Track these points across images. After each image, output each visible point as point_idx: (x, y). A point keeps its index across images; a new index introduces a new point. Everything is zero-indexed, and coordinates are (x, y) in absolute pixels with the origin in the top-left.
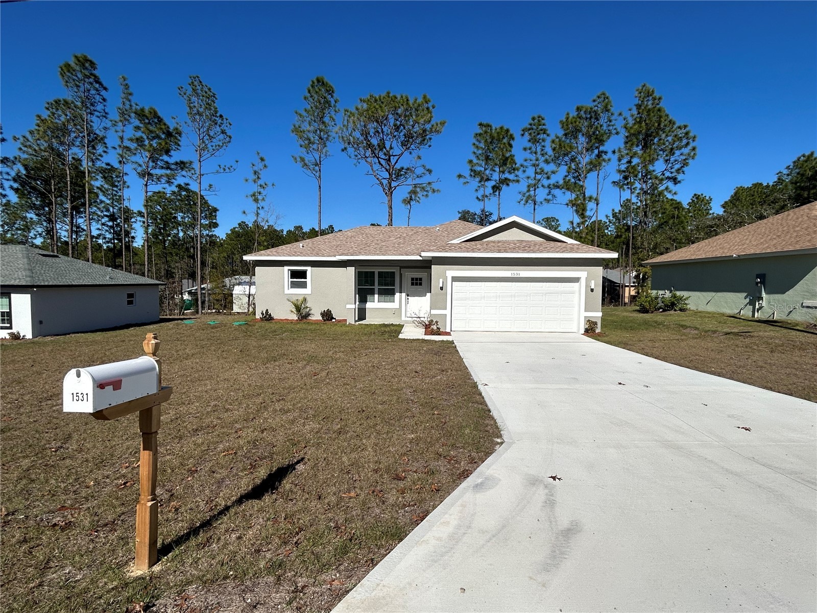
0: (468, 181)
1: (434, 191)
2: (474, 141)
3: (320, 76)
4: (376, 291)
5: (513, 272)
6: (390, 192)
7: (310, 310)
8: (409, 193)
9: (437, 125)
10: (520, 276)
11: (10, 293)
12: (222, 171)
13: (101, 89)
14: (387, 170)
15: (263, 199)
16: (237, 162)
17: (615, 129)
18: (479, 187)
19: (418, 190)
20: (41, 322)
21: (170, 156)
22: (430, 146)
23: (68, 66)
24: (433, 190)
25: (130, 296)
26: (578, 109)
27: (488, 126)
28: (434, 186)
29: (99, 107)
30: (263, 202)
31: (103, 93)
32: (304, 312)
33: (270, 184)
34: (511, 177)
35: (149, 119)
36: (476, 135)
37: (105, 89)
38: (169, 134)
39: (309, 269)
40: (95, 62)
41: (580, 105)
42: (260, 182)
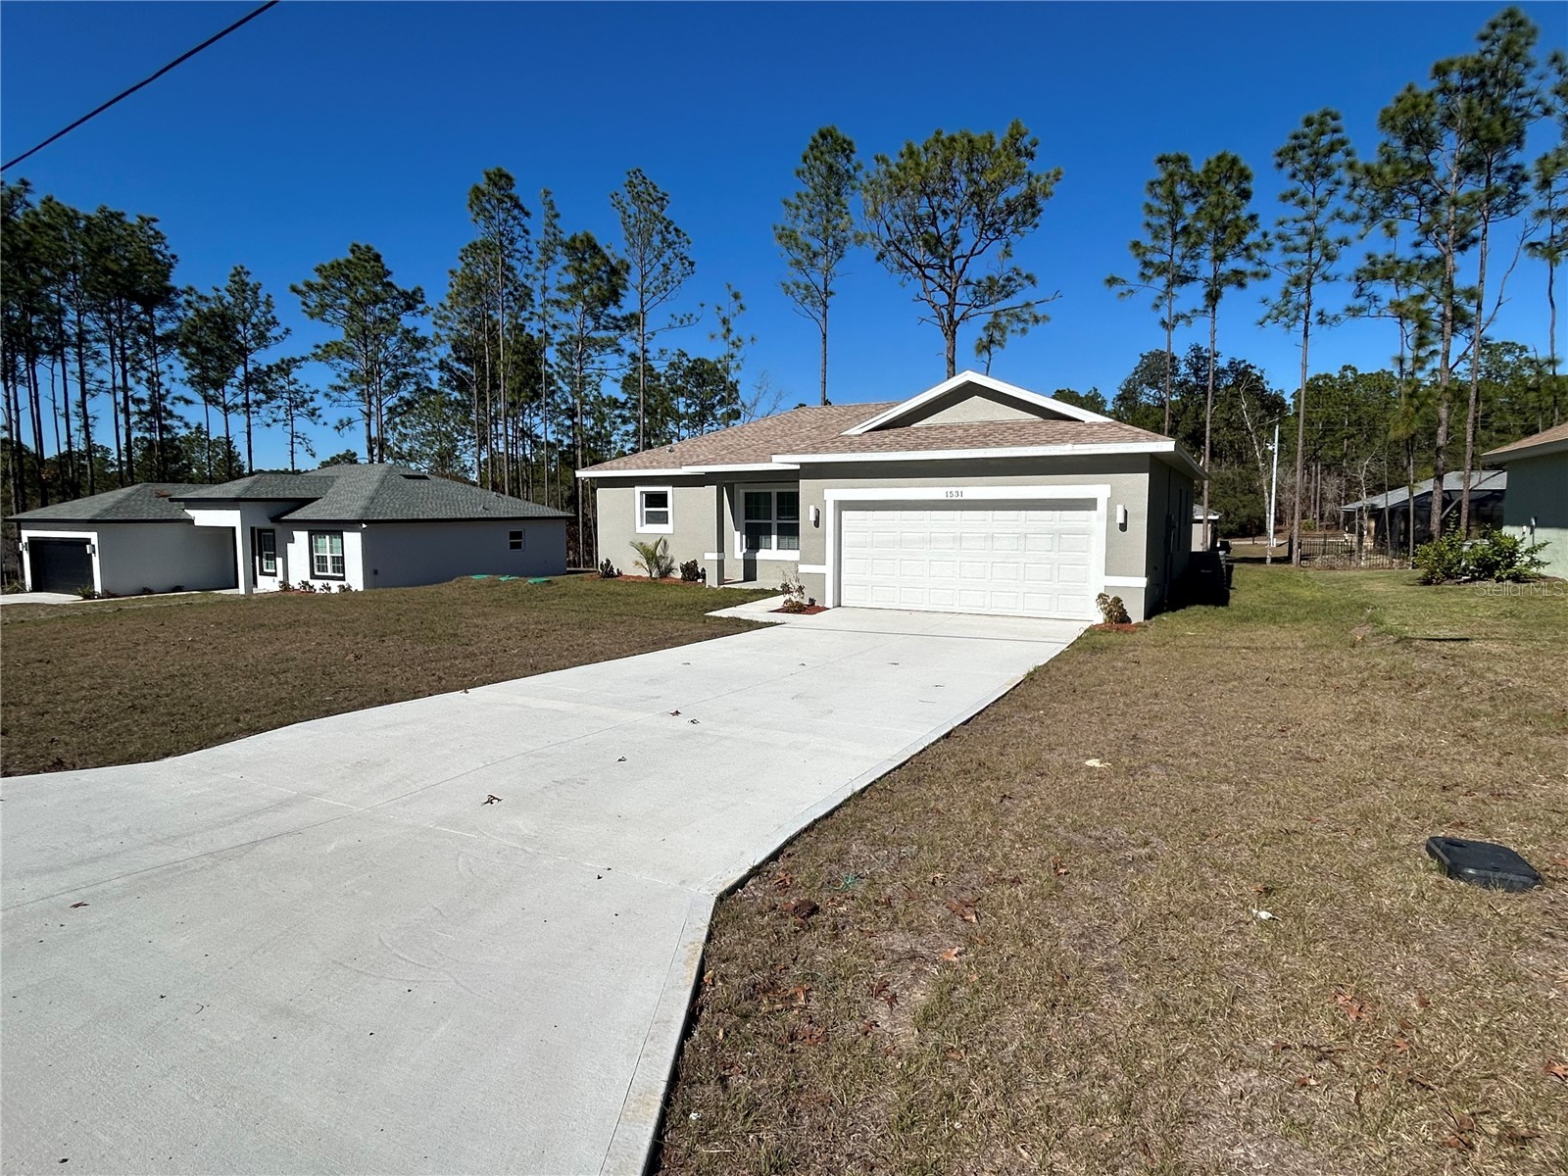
0: (1133, 288)
1: (1037, 320)
2: (1148, 198)
3: (826, 126)
4: (774, 528)
5: (949, 489)
6: (951, 329)
7: (672, 561)
8: (986, 329)
9: (1048, 177)
10: (965, 497)
11: (342, 532)
12: (678, 324)
13: (521, 216)
14: (943, 289)
15: (738, 366)
16: (702, 305)
17: (1538, 102)
18: (1160, 297)
19: (1003, 320)
20: (376, 572)
21: (620, 307)
22: (1036, 226)
23: (477, 190)
24: (1035, 317)
25: (515, 535)
26: (1441, 71)
27: (1181, 160)
28: (1039, 311)
29: (520, 245)
30: (739, 372)
31: (525, 221)
32: (663, 563)
33: (746, 338)
34: (1248, 267)
35: (584, 249)
36: (1152, 184)
37: (527, 214)
38: (614, 271)
39: (669, 489)
40: (511, 174)
41: (1442, 59)
42: (732, 337)
